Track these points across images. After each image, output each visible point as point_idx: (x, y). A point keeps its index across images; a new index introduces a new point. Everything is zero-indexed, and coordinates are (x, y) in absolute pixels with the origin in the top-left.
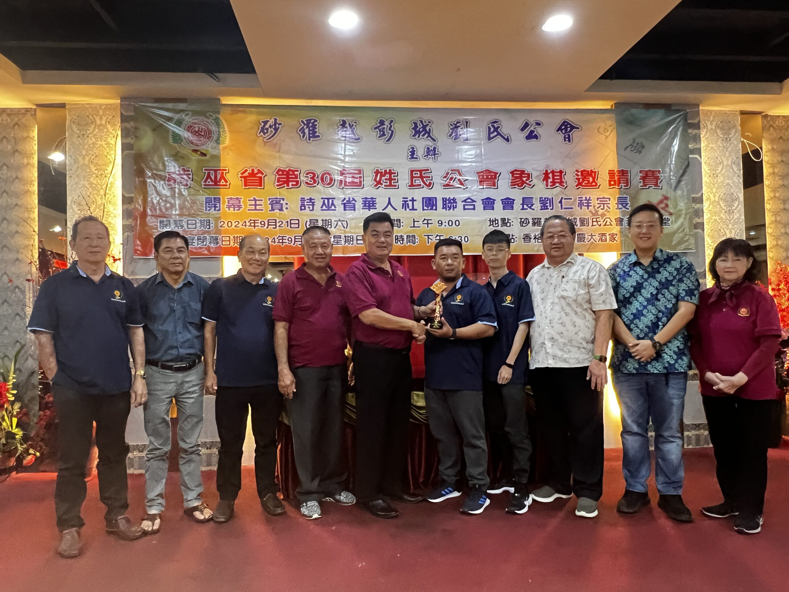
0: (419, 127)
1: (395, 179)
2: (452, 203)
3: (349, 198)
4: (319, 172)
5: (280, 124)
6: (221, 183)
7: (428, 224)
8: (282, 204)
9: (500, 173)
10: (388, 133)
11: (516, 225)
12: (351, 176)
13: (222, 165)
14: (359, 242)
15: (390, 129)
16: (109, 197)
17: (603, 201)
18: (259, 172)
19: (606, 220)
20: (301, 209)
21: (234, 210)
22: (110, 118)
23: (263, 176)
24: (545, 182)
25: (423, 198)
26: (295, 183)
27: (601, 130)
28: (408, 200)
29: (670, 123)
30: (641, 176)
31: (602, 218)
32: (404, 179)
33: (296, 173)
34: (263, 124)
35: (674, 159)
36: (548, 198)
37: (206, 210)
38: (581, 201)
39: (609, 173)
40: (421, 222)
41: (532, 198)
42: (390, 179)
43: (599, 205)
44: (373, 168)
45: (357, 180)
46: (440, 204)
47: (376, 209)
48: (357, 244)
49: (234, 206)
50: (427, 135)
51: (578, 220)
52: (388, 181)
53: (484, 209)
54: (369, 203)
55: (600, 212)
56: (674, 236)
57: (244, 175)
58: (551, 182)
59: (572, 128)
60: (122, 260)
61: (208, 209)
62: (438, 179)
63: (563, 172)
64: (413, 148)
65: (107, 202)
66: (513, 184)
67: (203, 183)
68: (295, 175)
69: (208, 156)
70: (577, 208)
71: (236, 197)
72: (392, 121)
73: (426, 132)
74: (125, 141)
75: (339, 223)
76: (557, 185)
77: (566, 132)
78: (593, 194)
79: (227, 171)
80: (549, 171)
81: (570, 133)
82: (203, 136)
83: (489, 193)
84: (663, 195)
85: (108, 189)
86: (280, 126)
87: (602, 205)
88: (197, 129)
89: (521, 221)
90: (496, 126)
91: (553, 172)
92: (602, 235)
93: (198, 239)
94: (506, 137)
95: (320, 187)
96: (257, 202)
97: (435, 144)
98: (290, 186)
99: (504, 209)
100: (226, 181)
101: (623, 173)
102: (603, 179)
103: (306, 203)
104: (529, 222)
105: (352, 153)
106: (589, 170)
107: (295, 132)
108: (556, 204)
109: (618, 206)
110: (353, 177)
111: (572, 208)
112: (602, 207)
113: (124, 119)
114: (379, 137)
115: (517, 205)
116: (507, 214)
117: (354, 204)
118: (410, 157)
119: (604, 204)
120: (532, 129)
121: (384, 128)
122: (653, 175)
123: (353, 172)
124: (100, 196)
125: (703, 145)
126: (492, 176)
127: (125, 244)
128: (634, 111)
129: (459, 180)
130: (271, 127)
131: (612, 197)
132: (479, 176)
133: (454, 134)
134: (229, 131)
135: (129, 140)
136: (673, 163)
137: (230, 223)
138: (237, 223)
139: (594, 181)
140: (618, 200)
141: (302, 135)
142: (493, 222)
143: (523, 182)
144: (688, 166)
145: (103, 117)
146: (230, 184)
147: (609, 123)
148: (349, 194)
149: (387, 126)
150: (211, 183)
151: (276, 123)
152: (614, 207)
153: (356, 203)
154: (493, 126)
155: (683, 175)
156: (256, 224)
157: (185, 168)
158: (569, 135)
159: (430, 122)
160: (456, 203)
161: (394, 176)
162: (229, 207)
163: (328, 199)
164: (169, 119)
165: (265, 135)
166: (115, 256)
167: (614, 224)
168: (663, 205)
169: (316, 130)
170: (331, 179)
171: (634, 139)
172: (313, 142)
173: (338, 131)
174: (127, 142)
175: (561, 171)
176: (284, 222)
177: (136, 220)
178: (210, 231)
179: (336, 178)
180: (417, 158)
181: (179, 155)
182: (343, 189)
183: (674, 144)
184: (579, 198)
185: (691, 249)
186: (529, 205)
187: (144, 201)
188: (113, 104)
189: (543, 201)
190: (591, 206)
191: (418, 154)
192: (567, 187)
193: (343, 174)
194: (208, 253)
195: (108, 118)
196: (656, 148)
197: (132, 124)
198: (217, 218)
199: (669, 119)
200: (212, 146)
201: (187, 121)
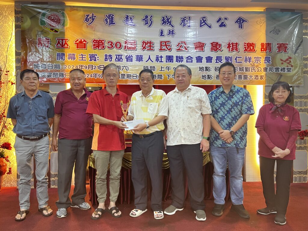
0: (166, 19)
1: (153, 46)
3: (129, 55)
4: (114, 42)
5: (95, 17)
6: (65, 46)
7: (168, 69)
8: (96, 57)
9: (206, 44)
10: (149, 22)
11: (213, 70)
12: (130, 44)
13: (65, 37)
14: (134, 77)
16: (9, 52)
17: (257, 59)
18: (84, 41)
19: (259, 68)
20: (105, 60)
21: (72, 60)
23: (86, 43)
24: (228, 49)
25: (166, 56)
26: (102, 47)
27: (258, 22)
28: (159, 57)
29: (294, 20)
30: (278, 46)
31: (257, 68)
32: (157, 46)
33: (103, 42)
34: (86, 16)
35: (295, 38)
36: (229, 57)
37: (58, 60)
39: (261, 45)
40: (165, 68)
41: (222, 57)
42: (150, 46)
43: (255, 61)
44: (142, 40)
45: (134, 46)
46: (175, 59)
47: (143, 61)
48: (133, 78)
49: (72, 58)
50: (169, 24)
51: (244, 68)
53: (197, 62)
54: (139, 58)
55: (256, 64)
56: (293, 77)
57: (77, 42)
58: (231, 49)
59: (243, 21)
60: (15, 84)
61: (58, 59)
62: (174, 47)
63: (238, 44)
64: (162, 30)
65: (8, 55)
66: (212, 50)
67: (56, 46)
68: (102, 43)
69: (58, 32)
70: (244, 63)
71: (72, 53)
72: (152, 16)
73: (169, 22)
74: (17, 24)
75: (124, 68)
76: (235, 50)
77: (240, 23)
78: (252, 55)
79: (68, 40)
80: (230, 43)
81: (242, 24)
82: (56, 22)
83: (200, 54)
84: (288, 56)
85: (9, 48)
87: (257, 61)
88: (53, 18)
89: (215, 68)
90: (204, 20)
91: (232, 44)
92: (256, 76)
93: (53, 74)
94: (209, 25)
95: (115, 49)
96: (83, 56)
97: (173, 28)
98: (100, 48)
99: (207, 62)
100: (68, 45)
101: (268, 45)
102: (258, 47)
103: (108, 57)
105: (131, 32)
106: (251, 43)
107: (103, 20)
108: (233, 59)
109: (265, 62)
110: (131, 44)
111: (242, 62)
112: (257, 62)
113: (16, 12)
114: (145, 24)
116: (209, 65)
117: (132, 58)
118: (160, 35)
119: (258, 60)
120: (222, 21)
121: (148, 20)
122: (284, 46)
123: (132, 42)
124: (5, 52)
126: (201, 45)
127: (16, 76)
128: (276, 13)
129: (185, 47)
130: (90, 18)
131: (262, 57)
132: (195, 45)
133: (183, 24)
134: (69, 20)
135: (19, 23)
136: (295, 40)
137: (69, 66)
138: (73, 66)
139: (253, 49)
140: (265, 58)
141: (106, 22)
142: (201, 69)
143: (217, 49)
144: (302, 42)
145: (7, 11)
146: (69, 47)
147: (262, 19)
148: (129, 53)
149: (149, 19)
150: (60, 46)
151: (93, 16)
152: (263, 62)
153: (133, 58)
154: (203, 20)
155: (299, 46)
156: (83, 67)
157: (47, 38)
158: (241, 25)
159: (171, 17)
160: (183, 59)
162: (69, 58)
163: (119, 55)
164: (39, 13)
165: (87, 22)
166: (13, 82)
167: (262, 70)
168: (288, 62)
169: (113, 20)
170: (120, 46)
171: (275, 27)
172: (112, 26)
173: (124, 21)
174: (18, 24)
175: (236, 43)
176: (97, 67)
177: (22, 64)
178: (60, 70)
179: (123, 45)
180: (164, 36)
181: (44, 31)
182: (126, 50)
183: (295, 30)
184: (245, 57)
185: (301, 84)
186: (220, 61)
187: (26, 54)
188: (11, 5)
189: (227, 58)
190: (251, 61)
191: (165, 33)
192: (239, 51)
193: (127, 43)
194: (58, 81)
195: (9, 12)
196: (286, 32)
197: (20, 15)
198: (63, 64)
199: (293, 17)
200: (60, 27)
201: (48, 14)
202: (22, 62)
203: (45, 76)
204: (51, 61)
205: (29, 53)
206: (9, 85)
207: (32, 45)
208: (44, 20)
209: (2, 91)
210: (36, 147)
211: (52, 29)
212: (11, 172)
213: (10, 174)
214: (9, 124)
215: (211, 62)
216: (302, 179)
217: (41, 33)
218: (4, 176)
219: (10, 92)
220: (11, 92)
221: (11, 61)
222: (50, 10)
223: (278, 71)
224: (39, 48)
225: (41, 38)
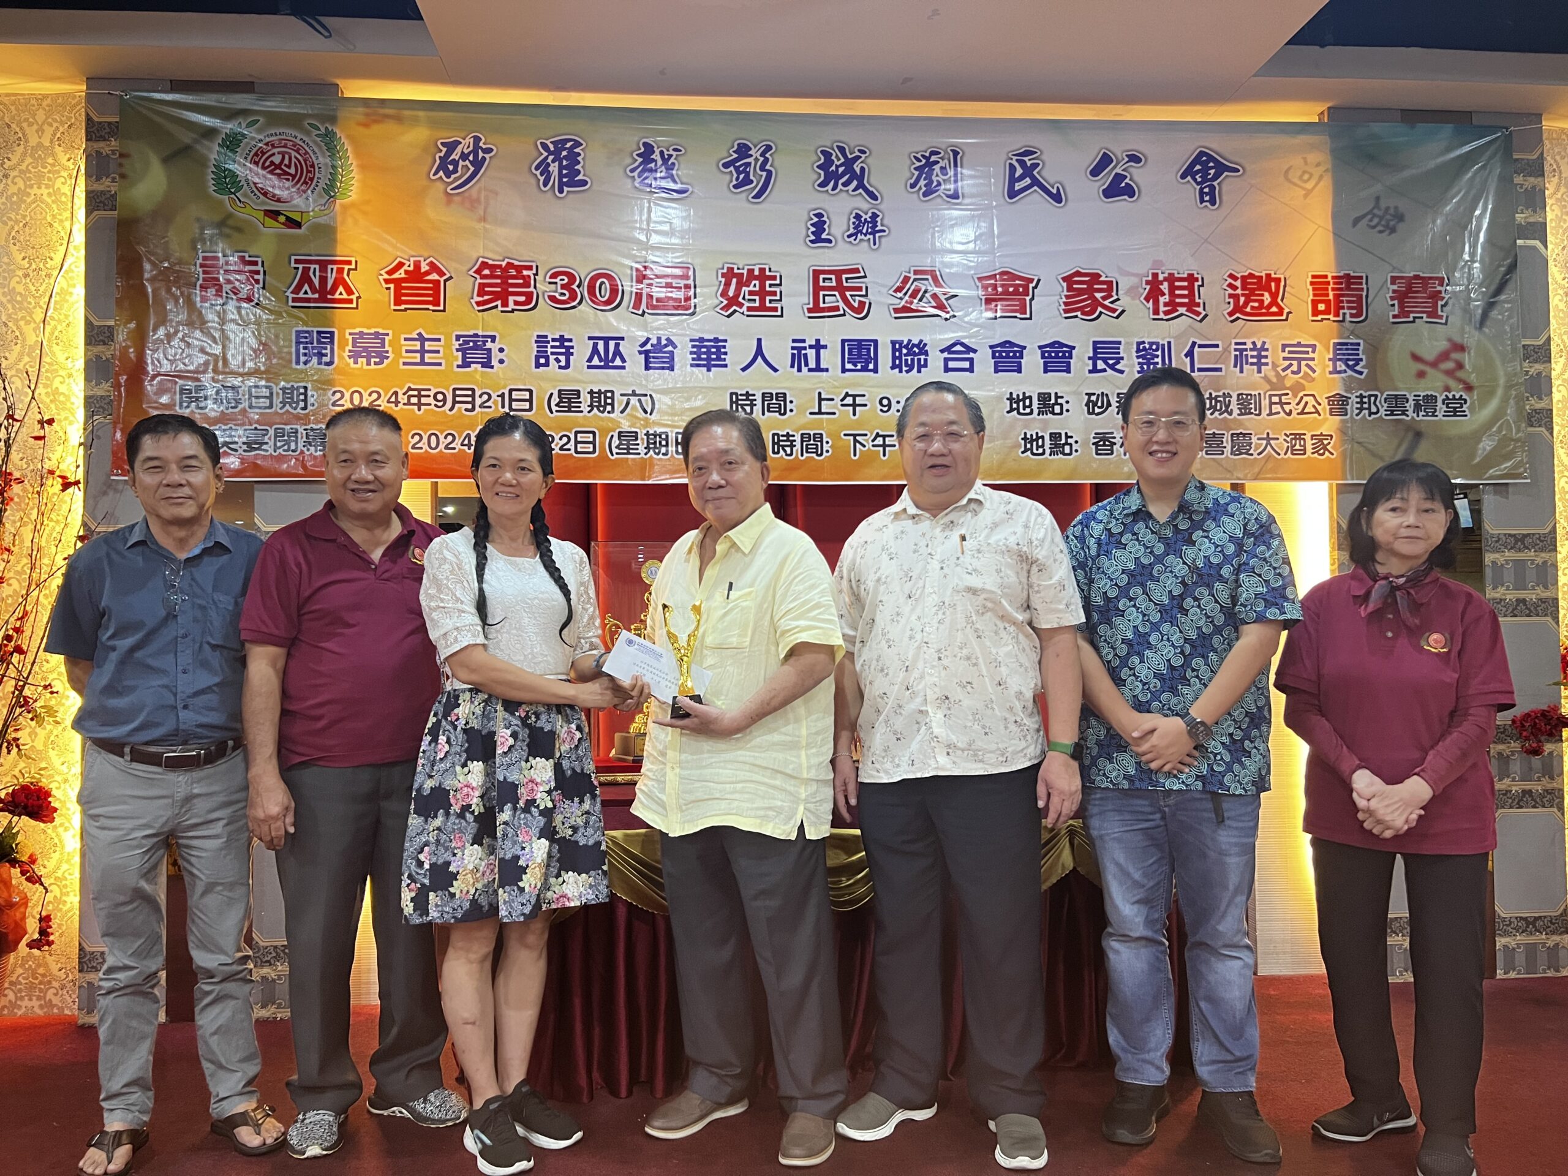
0: (838, 163)
1: (774, 293)
2: (915, 354)
3: (659, 339)
4: (583, 272)
5: (490, 150)
6: (337, 296)
7: (854, 405)
8: (489, 350)
9: (1039, 280)
10: (757, 178)
11: (1076, 408)
12: (663, 282)
13: (339, 252)
15: (762, 168)
16: (55, 328)
17: (1298, 353)
18: (434, 268)
19: (1306, 399)
20: (538, 365)
21: (369, 364)
22: (61, 130)
23: (442, 280)
24: (1150, 305)
25: (843, 341)
26: (522, 299)
27: (1294, 176)
28: (806, 345)
29: (1468, 160)
30: (1394, 291)
31: (1296, 397)
32: (796, 294)
33: (525, 273)
34: (444, 150)
35: (1479, 250)
36: (1157, 344)
37: (298, 363)
38: (1241, 351)
39: (1312, 283)
40: (837, 400)
41: (1119, 343)
42: (762, 293)
43: (1288, 363)
44: (719, 263)
45: (680, 295)
46: (885, 356)
47: (726, 366)
49: (369, 353)
50: (855, 183)
51: (1234, 400)
52: (757, 298)
53: (996, 371)
54: (709, 353)
55: (1291, 379)
56: (1480, 441)
57: (396, 276)
58: (1166, 304)
59: (1221, 168)
60: (81, 486)
61: (303, 359)
62: (881, 297)
63: (1197, 280)
64: (820, 216)
65: (49, 340)
66: (1069, 309)
67: (291, 296)
68: (523, 277)
69: (305, 227)
70: (1230, 369)
71: (372, 331)
72: (769, 148)
73: (854, 176)
74: (98, 187)
75: (634, 401)
76: (1182, 310)
77: (1205, 179)
78: (1271, 335)
79: (353, 266)
80: (1161, 277)
81: (1215, 183)
82: (293, 177)
83: (1013, 330)
84: (1450, 340)
85: (52, 305)
86: (488, 156)
87: (1295, 363)
88: (277, 159)
89: (1089, 401)
90: (1029, 163)
91: (1171, 279)
92: (1296, 439)
93: (276, 436)
94: (1054, 191)
95: (586, 309)
96: (427, 343)
97: (875, 207)
98: (511, 306)
99: (1046, 371)
100: (350, 292)
101: (1348, 283)
102: (1298, 297)
103: (549, 350)
104: (1109, 405)
105: (666, 228)
106: (1263, 274)
107: (526, 169)
108: (1178, 355)
109: (1335, 366)
110: (669, 285)
111: (1219, 370)
112: (1295, 368)
113: (94, 131)
114: (735, 187)
115: (1081, 359)
116: (1054, 383)
117: (672, 353)
118: (813, 238)
119: (1299, 360)
120: (1118, 170)
121: (749, 164)
122: (1425, 289)
123: (669, 271)
124: (32, 325)
125: (1551, 214)
126: (1017, 286)
127: (88, 445)
128: (1377, 128)
129: (935, 296)
130: (464, 156)
131: (1320, 342)
132: (985, 288)
133: (922, 183)
134: (359, 166)
135: (105, 185)
136: (1478, 258)
137: (357, 396)
138: (374, 396)
139: (1274, 303)
140: (1335, 350)
141: (542, 179)
142: (1018, 403)
143: (1096, 303)
144: (1512, 268)
145: (46, 127)
146: (359, 298)
147: (1313, 157)
148: (657, 329)
149: (756, 160)
150: (310, 295)
151: (476, 147)
152: (1324, 370)
153: (676, 351)
154: (1022, 163)
155: (1498, 291)
156: (423, 400)
157: (246, 255)
158: (1212, 188)
159: (864, 152)
160: (926, 353)
161: (771, 285)
162: (355, 356)
163: (606, 340)
164: (210, 133)
165: (449, 177)
166: (68, 475)
167: (1324, 409)
168: (1449, 365)
169: (578, 167)
170: (614, 291)
171: (1378, 199)
172: (571, 196)
173: (632, 171)
174: (101, 188)
175: (1191, 276)
176: (494, 396)
177: (117, 386)
178: (307, 415)
179: (627, 289)
180: (830, 241)
181: (231, 222)
182: (643, 315)
183: (1477, 212)
184: (1237, 344)
185: (1519, 476)
186: (1111, 362)
187: (140, 338)
188: (70, 95)
189: (1145, 352)
190: (1267, 364)
191: (833, 231)
192: (1206, 316)
193: (644, 277)
194: (301, 471)
195: (57, 128)
196: (1434, 222)
197: (113, 143)
198: (325, 383)
199: (1467, 148)
200: (315, 201)
201: (253, 138)
202: (118, 374)
203: (236, 443)
204: (266, 372)
205: (155, 330)
206: (51, 491)
207: (169, 291)
208: (231, 167)
209: (14, 522)
210: (189, 799)
211: (273, 214)
212: (51, 938)
213: (46, 948)
214: (45, 687)
215: (1068, 371)
216: (1542, 958)
217: (216, 231)
218: (12, 955)
219: (53, 529)
220: (58, 529)
221: (61, 372)
222: (262, 120)
223: (1404, 413)
224: (207, 305)
225: (217, 258)
